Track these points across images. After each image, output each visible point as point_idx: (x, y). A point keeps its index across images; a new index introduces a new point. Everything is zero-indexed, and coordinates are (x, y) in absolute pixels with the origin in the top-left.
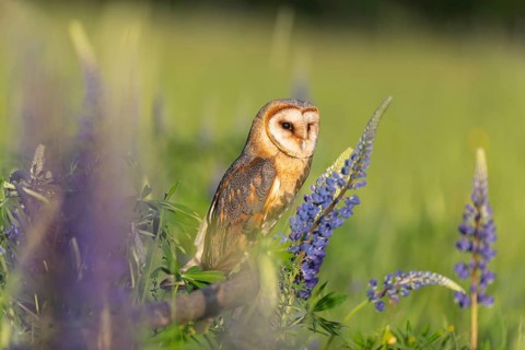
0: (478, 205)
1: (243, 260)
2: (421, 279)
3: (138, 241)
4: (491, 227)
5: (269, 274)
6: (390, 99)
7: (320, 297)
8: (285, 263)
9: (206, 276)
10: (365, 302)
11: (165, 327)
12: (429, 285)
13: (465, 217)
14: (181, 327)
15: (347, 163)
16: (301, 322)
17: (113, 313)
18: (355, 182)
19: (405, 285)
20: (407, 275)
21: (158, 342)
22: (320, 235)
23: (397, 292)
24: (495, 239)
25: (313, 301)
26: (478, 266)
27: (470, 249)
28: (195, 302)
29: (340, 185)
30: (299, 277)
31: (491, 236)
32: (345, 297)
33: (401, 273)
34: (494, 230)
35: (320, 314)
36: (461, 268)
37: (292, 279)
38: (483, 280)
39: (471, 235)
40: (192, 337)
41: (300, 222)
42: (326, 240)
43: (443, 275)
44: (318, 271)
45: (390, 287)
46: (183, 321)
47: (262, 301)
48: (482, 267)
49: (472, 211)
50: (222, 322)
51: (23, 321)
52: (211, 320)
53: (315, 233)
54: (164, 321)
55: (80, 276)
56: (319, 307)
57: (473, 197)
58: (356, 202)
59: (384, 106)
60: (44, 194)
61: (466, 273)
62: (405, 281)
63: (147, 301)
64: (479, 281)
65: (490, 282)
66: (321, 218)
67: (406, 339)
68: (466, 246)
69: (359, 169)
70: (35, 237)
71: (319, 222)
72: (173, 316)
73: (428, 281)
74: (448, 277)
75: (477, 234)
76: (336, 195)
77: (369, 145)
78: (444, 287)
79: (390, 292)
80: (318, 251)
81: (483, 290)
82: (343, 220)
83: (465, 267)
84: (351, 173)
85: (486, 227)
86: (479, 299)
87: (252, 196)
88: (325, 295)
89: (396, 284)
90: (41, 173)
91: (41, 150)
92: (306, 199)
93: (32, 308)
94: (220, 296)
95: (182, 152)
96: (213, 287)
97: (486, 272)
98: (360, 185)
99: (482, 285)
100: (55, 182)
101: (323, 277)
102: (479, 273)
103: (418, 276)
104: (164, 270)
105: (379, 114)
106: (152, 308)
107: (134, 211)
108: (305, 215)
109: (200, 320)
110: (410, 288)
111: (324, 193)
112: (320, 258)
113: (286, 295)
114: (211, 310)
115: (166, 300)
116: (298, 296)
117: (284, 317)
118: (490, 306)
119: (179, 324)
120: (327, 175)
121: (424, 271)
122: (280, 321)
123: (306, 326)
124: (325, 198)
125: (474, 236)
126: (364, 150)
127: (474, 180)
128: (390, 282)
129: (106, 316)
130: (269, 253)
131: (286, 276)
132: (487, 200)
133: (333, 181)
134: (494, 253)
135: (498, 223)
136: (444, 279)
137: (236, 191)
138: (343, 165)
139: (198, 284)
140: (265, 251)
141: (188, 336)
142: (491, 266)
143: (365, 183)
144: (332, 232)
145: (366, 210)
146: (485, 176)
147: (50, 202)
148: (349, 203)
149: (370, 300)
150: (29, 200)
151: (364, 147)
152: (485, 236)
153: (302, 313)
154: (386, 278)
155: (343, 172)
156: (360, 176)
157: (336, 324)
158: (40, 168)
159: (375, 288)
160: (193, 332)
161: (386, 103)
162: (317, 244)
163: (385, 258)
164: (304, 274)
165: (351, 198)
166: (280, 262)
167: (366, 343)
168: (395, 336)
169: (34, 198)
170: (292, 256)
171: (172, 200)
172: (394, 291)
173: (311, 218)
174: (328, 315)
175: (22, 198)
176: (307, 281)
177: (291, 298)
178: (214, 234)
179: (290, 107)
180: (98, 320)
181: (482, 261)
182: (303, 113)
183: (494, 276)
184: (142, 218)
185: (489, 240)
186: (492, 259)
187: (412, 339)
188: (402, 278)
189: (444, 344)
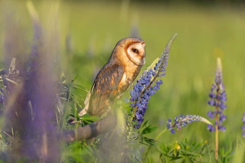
0: (218, 84)
1: (108, 111)
2: (192, 119)
3: (60, 102)
4: (224, 94)
5: (121, 117)
6: (176, 34)
7: (145, 127)
8: (128, 112)
9: (91, 118)
10: (166, 130)
11: (72, 142)
12: (196, 121)
13: (212, 90)
14: (80, 142)
15: (156, 65)
16: (136, 139)
17: (48, 136)
18: (161, 73)
19: (184, 122)
20: (185, 117)
21: (70, 149)
22: (145, 99)
23: (181, 125)
24: (226, 100)
25: (141, 129)
26: (218, 113)
27: (215, 105)
28: (87, 130)
29: (153, 75)
30: (135, 118)
31: (224, 98)
32: (156, 128)
33: (182, 116)
34: (226, 95)
35: (144, 136)
36: (210, 113)
37: (132, 119)
38: (221, 119)
39: (215, 98)
40: (85, 146)
41: (135, 93)
42: (147, 101)
43: (202, 117)
44: (143, 115)
45: (177, 123)
46: (81, 139)
47: (118, 129)
48: (220, 113)
49: (215, 87)
50: (99, 140)
51: (6, 140)
52: (94, 139)
53: (142, 98)
54: (72, 139)
55: (33, 119)
56: (144, 132)
57: (216, 80)
58: (161, 83)
59: (173, 38)
60: (15, 81)
61: (213, 115)
62: (184, 120)
63: (64, 130)
64: (219, 119)
65: (224, 120)
66: (145, 90)
67: (185, 147)
68: (212, 103)
69: (162, 67)
70: (11, 101)
71: (144, 92)
72: (76, 137)
73: (195, 119)
74: (204, 117)
75: (218, 98)
76: (152, 80)
77: (166, 56)
78: (203, 122)
79: (177, 125)
80: (143, 106)
81: (221, 124)
82: (155, 91)
83: (212, 113)
84: (158, 69)
85: (222, 94)
86: (219, 128)
87: (112, 82)
88: (147, 126)
89: (180, 121)
90: (14, 71)
91: (14, 60)
92: (137, 82)
93: (11, 134)
94: (98, 127)
95: (80, 61)
96: (95, 123)
97: (222, 115)
98: (163, 75)
99: (221, 121)
100: (20, 75)
101: (146, 118)
102: (219, 116)
103: (190, 117)
104: (71, 115)
105: (171, 41)
106: (66, 133)
107: (58, 88)
108: (137, 89)
109: (89, 138)
110: (187, 123)
111: (146, 79)
112: (144, 109)
113: (129, 127)
114: (94, 134)
115: (73, 129)
116: (134, 127)
117: (128, 137)
118: (224, 131)
119: (79, 141)
120: (147, 71)
121: (193, 115)
122: (126, 139)
123: (138, 141)
124: (146, 81)
125: (216, 99)
126: (164, 59)
127: (216, 72)
128: (177, 120)
129: (45, 137)
130: (121, 107)
131: (129, 118)
132: (222, 81)
133: (150, 73)
134: (226, 106)
135: (227, 92)
136: (203, 118)
137: (105, 79)
138: (155, 66)
139: (88, 122)
140: (119, 106)
141: (83, 146)
142: (224, 112)
143: (165, 74)
144: (150, 97)
145: (166, 87)
146: (221, 70)
147: (18, 85)
148: (158, 83)
149: (168, 128)
150: (9, 84)
151: (164, 57)
152: (221, 98)
153: (136, 135)
154: (175, 118)
155: (155, 69)
156: (162, 71)
157: (152, 140)
158: (13, 69)
159: (170, 123)
160: (86, 145)
161: (175, 36)
162: (143, 103)
163: (175, 109)
164: (137, 117)
165: (159, 81)
166: (126, 112)
167: (166, 149)
168: (180, 145)
169: (11, 83)
170: (131, 108)
171: (75, 83)
172: (179, 124)
173: (140, 91)
174: (148, 136)
175: (5, 83)
176: (139, 120)
177: (131, 128)
178: (94, 99)
180: (41, 139)
181: (220, 110)
182: (142, 44)
183: (226, 117)
184: (61, 92)
185: (223, 100)
186: (225, 109)
187: (188, 147)
188: (183, 118)
189: (203, 149)
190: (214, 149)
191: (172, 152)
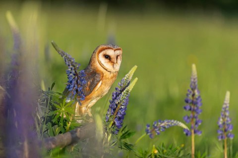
0: (193, 89)
2: (170, 123)
3: (40, 110)
4: (200, 99)
5: (100, 123)
7: (124, 132)
10: (144, 135)
12: (173, 126)
13: (187, 95)
16: (115, 145)
17: (29, 143)
19: (163, 126)
20: (163, 122)
24: (201, 104)
25: (120, 134)
26: (194, 117)
27: (190, 109)
28: (67, 137)
30: (114, 124)
31: (199, 103)
32: (135, 132)
33: (161, 121)
34: (201, 100)
35: (123, 140)
36: (186, 118)
37: (110, 126)
38: (196, 123)
39: (190, 103)
43: (180, 121)
45: (156, 127)
47: (97, 135)
48: (196, 118)
49: (191, 92)
54: (53, 146)
56: (124, 137)
57: (191, 85)
61: (189, 120)
62: (163, 124)
64: (194, 124)
65: (200, 124)
67: (163, 151)
68: (188, 108)
73: (173, 124)
75: (194, 103)
78: (180, 127)
79: (156, 129)
81: (197, 128)
83: (188, 118)
85: (197, 99)
86: (195, 132)
88: (126, 131)
89: (158, 126)
92: (116, 89)
94: (78, 134)
96: (75, 130)
97: (198, 119)
99: (196, 126)
101: (125, 122)
102: (195, 120)
103: (168, 122)
106: (47, 140)
109: (69, 145)
110: (165, 128)
112: (124, 114)
113: (108, 133)
114: (74, 141)
116: (113, 133)
118: (200, 135)
119: (61, 147)
120: (126, 78)
121: (171, 120)
123: (117, 146)
125: (192, 103)
127: (191, 78)
128: (156, 125)
129: (26, 144)
132: (197, 87)
134: (201, 111)
135: (203, 97)
136: (180, 123)
142: (200, 117)
146: (196, 76)
149: (147, 133)
152: (197, 103)
153: (116, 141)
154: (154, 123)
157: (131, 145)
159: (149, 128)
164: (116, 123)
167: (144, 152)
168: (158, 150)
172: (158, 129)
174: (128, 141)
176: (118, 126)
179: (109, 48)
180: (23, 146)
181: (196, 115)
182: (115, 50)
183: (202, 122)
185: (199, 105)
186: (200, 113)
187: (165, 151)
188: (161, 123)
189: (179, 152)
190: (190, 152)
191: (150, 155)
